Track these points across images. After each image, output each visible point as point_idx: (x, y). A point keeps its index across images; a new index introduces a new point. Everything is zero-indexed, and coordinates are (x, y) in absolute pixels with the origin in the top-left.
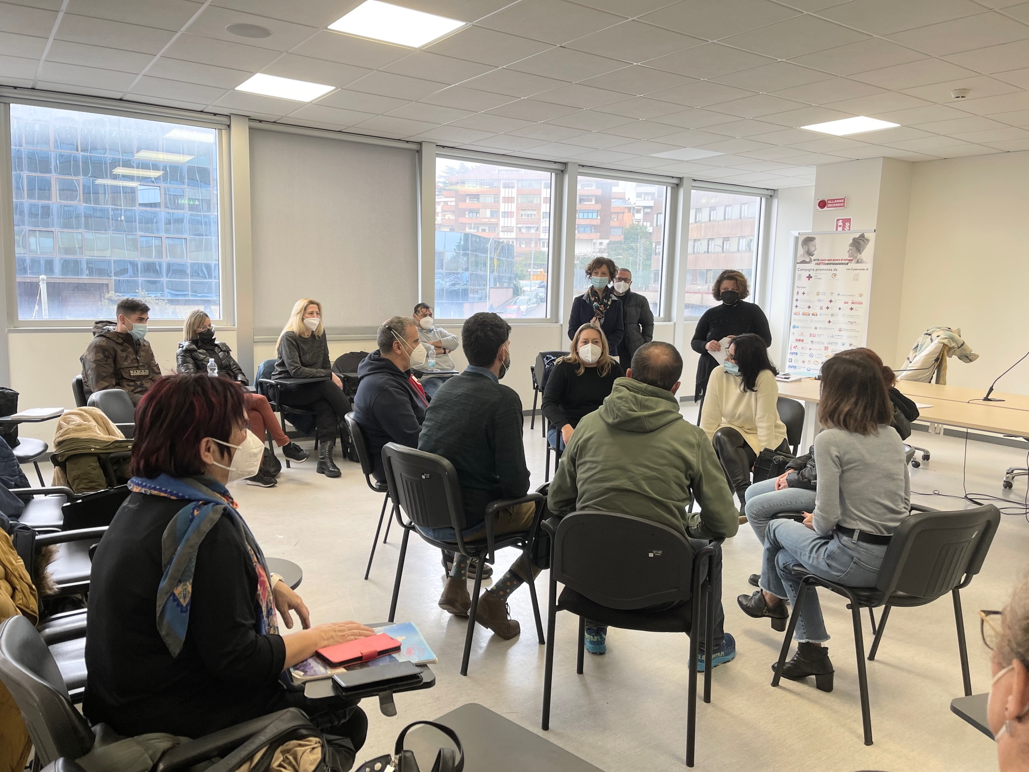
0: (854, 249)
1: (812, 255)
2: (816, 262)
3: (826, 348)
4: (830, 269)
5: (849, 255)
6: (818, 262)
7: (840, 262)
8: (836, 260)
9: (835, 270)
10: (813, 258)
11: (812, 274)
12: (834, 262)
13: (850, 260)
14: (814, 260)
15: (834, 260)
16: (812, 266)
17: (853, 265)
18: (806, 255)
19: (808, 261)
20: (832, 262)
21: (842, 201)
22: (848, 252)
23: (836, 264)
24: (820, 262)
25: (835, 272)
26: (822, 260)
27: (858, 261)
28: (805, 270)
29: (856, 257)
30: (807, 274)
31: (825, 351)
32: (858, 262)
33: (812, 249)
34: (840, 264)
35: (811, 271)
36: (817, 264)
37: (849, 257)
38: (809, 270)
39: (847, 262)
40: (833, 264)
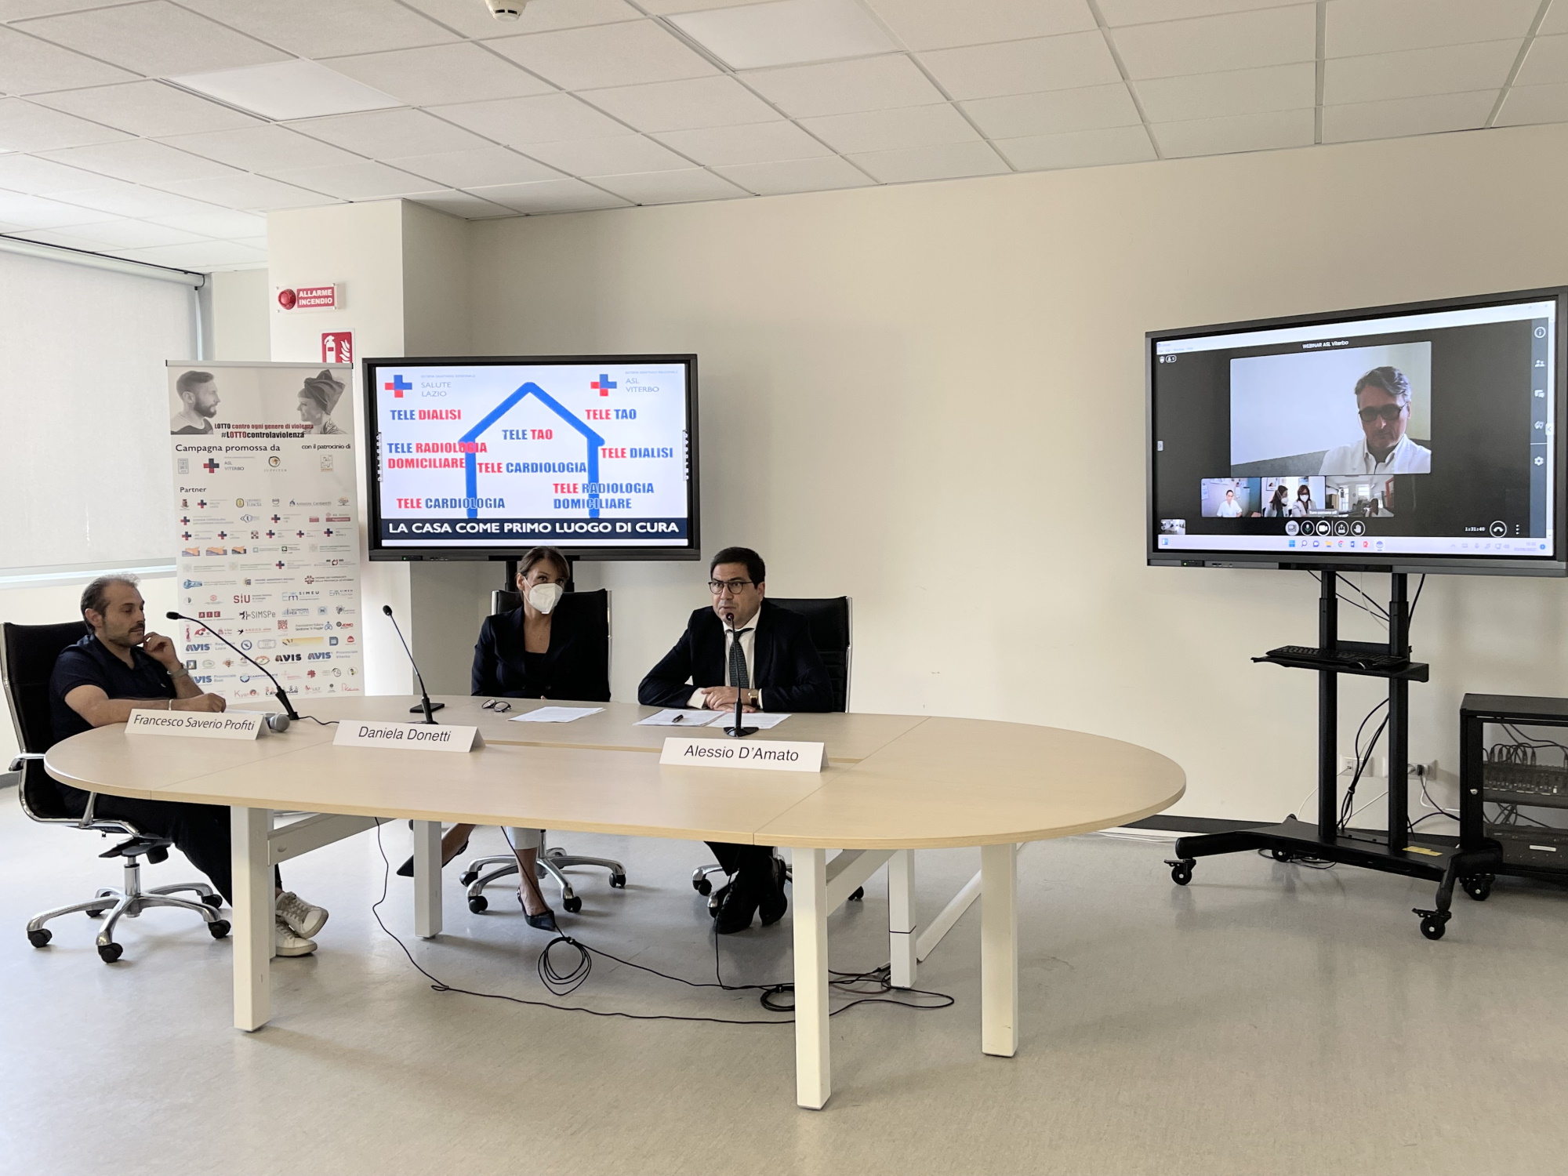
0: (312, 402)
1: (211, 415)
2: (225, 430)
3: (282, 624)
4: (263, 446)
5: (303, 415)
6: (228, 430)
7: (284, 431)
8: (276, 427)
9: (273, 448)
10: (213, 421)
11: (218, 457)
12: (268, 431)
13: (306, 427)
14: (219, 426)
15: (267, 427)
16: (215, 438)
17: (314, 438)
18: (194, 415)
19: (202, 427)
20: (263, 431)
21: (329, 293)
22: (300, 409)
23: (274, 435)
24: (231, 430)
25: (275, 453)
26: (237, 427)
27: (325, 428)
28: (198, 449)
29: (320, 419)
30: (205, 457)
31: (281, 632)
32: (324, 431)
33: (208, 400)
34: (284, 435)
35: (214, 452)
36: (227, 435)
37: (305, 420)
38: (209, 449)
39: (301, 430)
40: (268, 435)
